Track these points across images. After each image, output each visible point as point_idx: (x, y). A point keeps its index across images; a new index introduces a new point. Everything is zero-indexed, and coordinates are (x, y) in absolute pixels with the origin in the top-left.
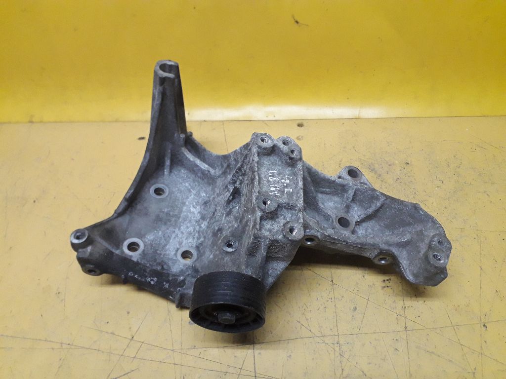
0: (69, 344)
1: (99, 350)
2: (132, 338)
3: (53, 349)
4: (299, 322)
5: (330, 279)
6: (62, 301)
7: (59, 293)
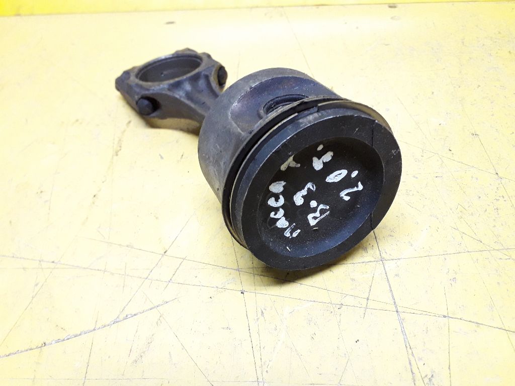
0: (53, 262)
1: (105, 271)
2: (165, 252)
3: (24, 269)
4: (457, 229)
5: (494, 172)
6: (46, 201)
7: (41, 192)
